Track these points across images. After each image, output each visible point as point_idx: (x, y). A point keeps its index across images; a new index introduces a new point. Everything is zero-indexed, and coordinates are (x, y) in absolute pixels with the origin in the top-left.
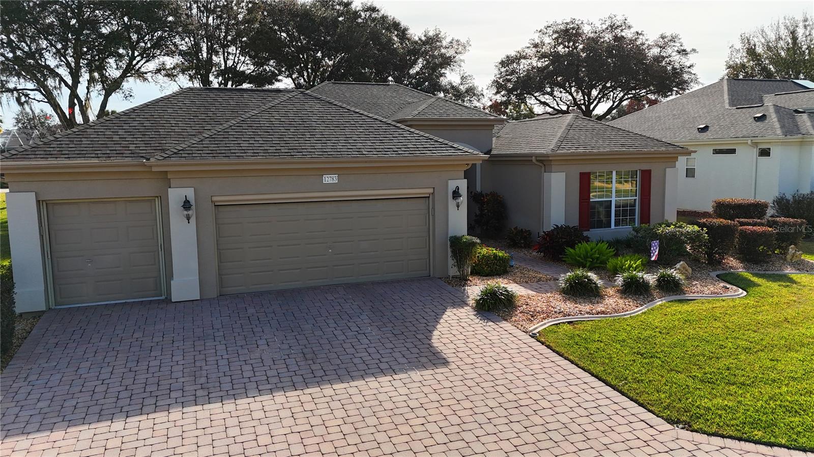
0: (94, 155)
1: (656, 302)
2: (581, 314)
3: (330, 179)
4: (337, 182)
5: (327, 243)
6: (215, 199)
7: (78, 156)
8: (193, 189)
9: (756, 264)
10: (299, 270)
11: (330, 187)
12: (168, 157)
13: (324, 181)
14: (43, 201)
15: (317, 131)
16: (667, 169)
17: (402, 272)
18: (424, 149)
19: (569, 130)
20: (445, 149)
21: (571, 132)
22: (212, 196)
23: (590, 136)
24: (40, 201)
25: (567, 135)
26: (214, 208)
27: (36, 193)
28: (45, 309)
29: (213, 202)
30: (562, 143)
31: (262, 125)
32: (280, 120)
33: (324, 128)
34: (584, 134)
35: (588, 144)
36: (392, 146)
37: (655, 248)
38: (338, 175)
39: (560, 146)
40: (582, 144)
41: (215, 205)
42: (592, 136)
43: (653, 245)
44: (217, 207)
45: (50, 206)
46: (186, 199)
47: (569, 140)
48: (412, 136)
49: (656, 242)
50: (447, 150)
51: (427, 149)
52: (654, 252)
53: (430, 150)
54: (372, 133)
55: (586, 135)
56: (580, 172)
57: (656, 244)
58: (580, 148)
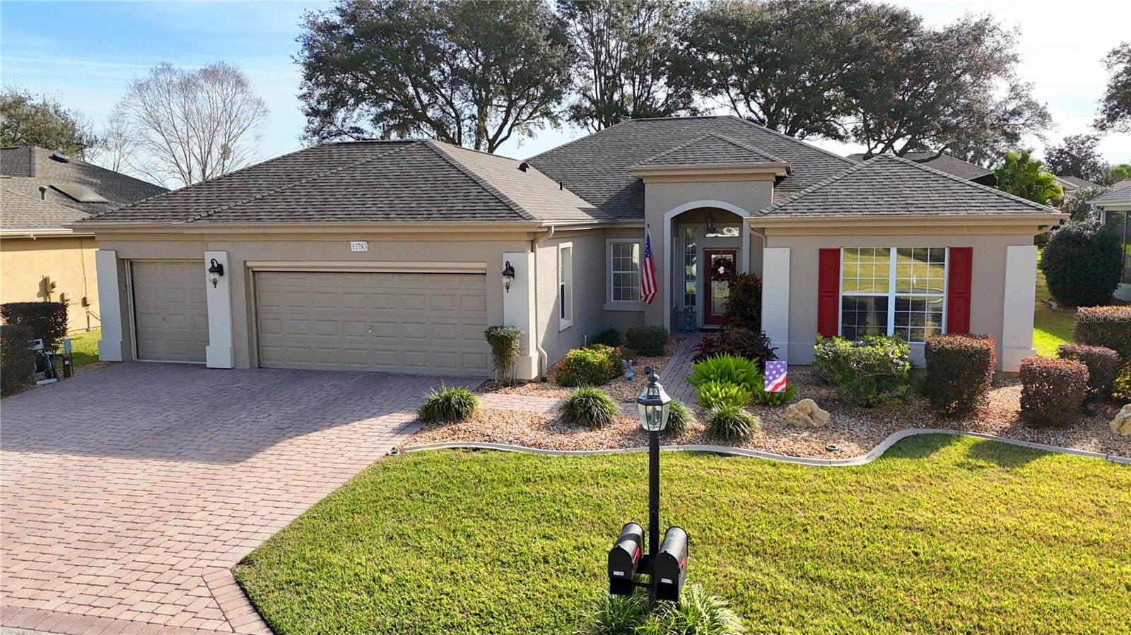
0: (153, 217)
2: (511, 442)
3: (358, 247)
4: (367, 250)
5: (366, 322)
6: (249, 264)
7: (143, 217)
8: (226, 252)
10: (336, 350)
11: (359, 256)
12: (199, 219)
13: (352, 248)
14: (127, 259)
15: (377, 189)
16: (1009, 247)
17: (455, 367)
18: (470, 212)
19: (837, 180)
20: (496, 212)
21: (834, 184)
22: (245, 262)
23: (865, 190)
24: (124, 259)
25: (819, 189)
26: (251, 273)
27: (116, 252)
28: (121, 360)
29: (248, 268)
30: (791, 202)
31: (328, 184)
32: (353, 178)
33: (389, 186)
34: (856, 187)
35: (841, 203)
36: (434, 209)
37: (774, 372)
38: (368, 242)
39: (781, 207)
40: (827, 203)
41: (253, 271)
42: (868, 190)
43: (771, 367)
44: (256, 274)
45: (134, 264)
46: (212, 263)
47: (812, 197)
48: (480, 194)
49: (779, 363)
50: (497, 214)
51: (473, 212)
52: (771, 378)
53: (475, 214)
54: (435, 192)
55: (858, 189)
56: (820, 249)
57: (779, 366)
58: (814, 211)
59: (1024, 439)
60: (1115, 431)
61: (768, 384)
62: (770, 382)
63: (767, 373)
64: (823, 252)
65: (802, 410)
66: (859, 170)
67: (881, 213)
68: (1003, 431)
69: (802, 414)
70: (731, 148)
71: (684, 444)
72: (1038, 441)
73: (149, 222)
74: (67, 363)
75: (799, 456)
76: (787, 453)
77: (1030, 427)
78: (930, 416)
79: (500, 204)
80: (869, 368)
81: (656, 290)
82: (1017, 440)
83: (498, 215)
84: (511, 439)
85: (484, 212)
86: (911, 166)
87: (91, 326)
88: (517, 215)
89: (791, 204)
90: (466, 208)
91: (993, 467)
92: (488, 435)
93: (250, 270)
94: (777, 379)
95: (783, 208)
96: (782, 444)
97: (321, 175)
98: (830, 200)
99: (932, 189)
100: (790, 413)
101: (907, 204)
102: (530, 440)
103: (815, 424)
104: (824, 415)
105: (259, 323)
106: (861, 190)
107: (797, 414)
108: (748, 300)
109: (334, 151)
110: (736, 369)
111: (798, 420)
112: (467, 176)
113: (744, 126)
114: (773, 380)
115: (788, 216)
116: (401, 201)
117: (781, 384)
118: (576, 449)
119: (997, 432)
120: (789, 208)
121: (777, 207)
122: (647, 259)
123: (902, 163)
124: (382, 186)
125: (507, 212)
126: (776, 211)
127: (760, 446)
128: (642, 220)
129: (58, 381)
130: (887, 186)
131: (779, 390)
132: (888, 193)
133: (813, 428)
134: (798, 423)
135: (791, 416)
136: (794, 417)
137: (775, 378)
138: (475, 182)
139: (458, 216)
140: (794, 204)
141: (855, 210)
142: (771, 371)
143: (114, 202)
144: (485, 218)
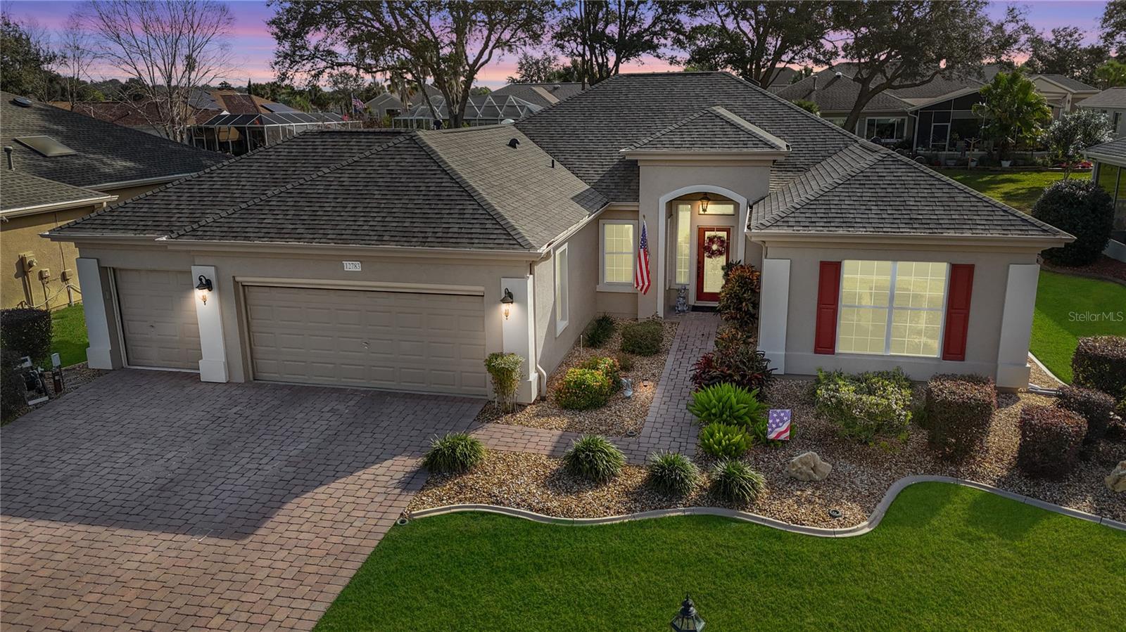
0: (134, 227)
1: (668, 512)
2: (518, 504)
3: (350, 266)
4: (361, 270)
5: (362, 338)
6: (238, 279)
7: (124, 227)
8: (213, 267)
9: (1032, 478)
10: (332, 365)
11: (351, 276)
12: (183, 235)
13: (345, 267)
14: (110, 266)
15: (367, 201)
16: (1011, 266)
17: (454, 385)
18: (466, 236)
19: (840, 184)
20: (494, 237)
21: (837, 190)
22: (234, 277)
23: (868, 199)
24: (107, 267)
25: (822, 195)
26: (241, 288)
27: (98, 260)
28: (111, 368)
29: (238, 282)
30: (793, 212)
31: (315, 191)
32: (341, 184)
33: (379, 197)
34: (859, 194)
35: (844, 215)
36: (428, 230)
37: (778, 420)
38: (361, 262)
39: (783, 218)
40: (830, 215)
41: (242, 285)
42: (871, 199)
43: (775, 415)
44: (246, 287)
45: (118, 273)
46: (200, 280)
47: (814, 207)
48: (475, 212)
49: (782, 412)
50: (495, 239)
51: (470, 236)
52: (774, 426)
53: (472, 238)
54: (428, 206)
55: (862, 197)
56: (821, 262)
57: (782, 415)
58: (817, 224)
59: (1021, 492)
60: (1109, 486)
61: (771, 432)
62: (773, 429)
63: (770, 421)
64: (824, 265)
65: (805, 464)
66: (862, 172)
67: (884, 230)
68: (999, 480)
69: (805, 468)
70: (729, 129)
71: (690, 506)
72: (1034, 496)
73: (130, 235)
74: (57, 378)
75: (803, 524)
76: (792, 521)
77: (1026, 477)
78: (928, 458)
79: (497, 227)
80: (870, 415)
81: (649, 282)
82: (1013, 493)
83: (496, 241)
84: (518, 500)
85: (481, 236)
86: (915, 168)
87: (73, 300)
88: (515, 242)
89: (793, 215)
90: (463, 230)
91: (992, 539)
92: (495, 496)
93: (240, 284)
94: (780, 427)
95: (785, 219)
96: (786, 508)
97: (308, 178)
98: (833, 211)
99: (936, 200)
100: (793, 467)
101: (911, 219)
102: (538, 503)
103: (817, 477)
104: (826, 467)
105: (252, 336)
106: (864, 199)
107: (800, 468)
108: (744, 293)
109: (318, 142)
110: (737, 404)
111: (801, 473)
112: (461, 187)
113: (740, 86)
114: (776, 428)
115: (790, 231)
116: (394, 217)
117: (786, 431)
118: (583, 517)
119: (994, 481)
120: (791, 219)
121: (779, 219)
122: (642, 250)
123: (906, 164)
124: (372, 196)
125: (505, 237)
126: (779, 223)
127: (765, 510)
128: (636, 204)
129: (50, 398)
130: (891, 195)
131: (783, 437)
132: (891, 203)
133: (816, 482)
134: (800, 477)
135: (794, 469)
136: (796, 470)
137: (778, 426)
138: (470, 195)
139: (454, 240)
140: (796, 215)
141: (859, 225)
142: (774, 419)
143: (83, 154)
144: (482, 245)
